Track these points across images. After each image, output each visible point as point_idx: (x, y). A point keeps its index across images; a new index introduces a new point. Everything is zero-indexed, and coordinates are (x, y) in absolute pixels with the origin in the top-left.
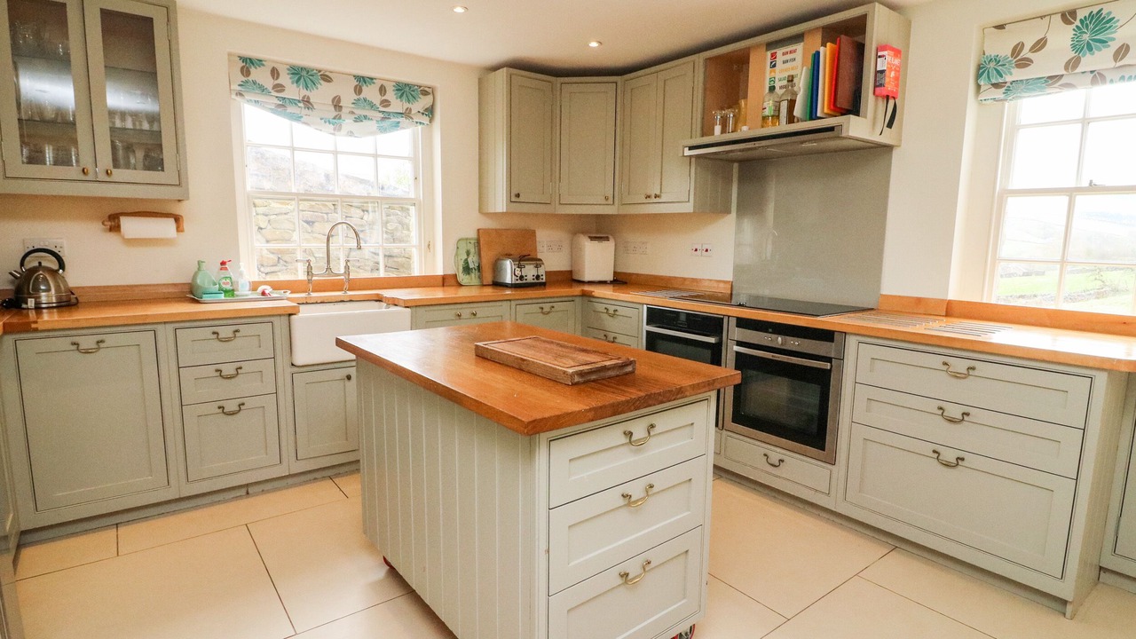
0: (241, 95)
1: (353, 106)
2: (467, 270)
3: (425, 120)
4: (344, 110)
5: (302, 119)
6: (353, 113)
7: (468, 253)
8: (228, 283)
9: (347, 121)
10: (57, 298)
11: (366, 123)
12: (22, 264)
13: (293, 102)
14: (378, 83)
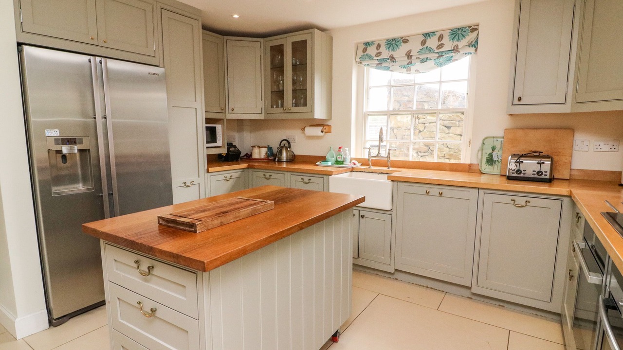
0: (361, 63)
1: (418, 54)
2: (490, 161)
3: (472, 50)
4: (413, 58)
5: (390, 69)
6: (418, 58)
7: (493, 149)
8: (340, 158)
9: (417, 64)
10: (286, 158)
11: (428, 62)
12: (280, 145)
13: (385, 60)
14: (438, 34)
